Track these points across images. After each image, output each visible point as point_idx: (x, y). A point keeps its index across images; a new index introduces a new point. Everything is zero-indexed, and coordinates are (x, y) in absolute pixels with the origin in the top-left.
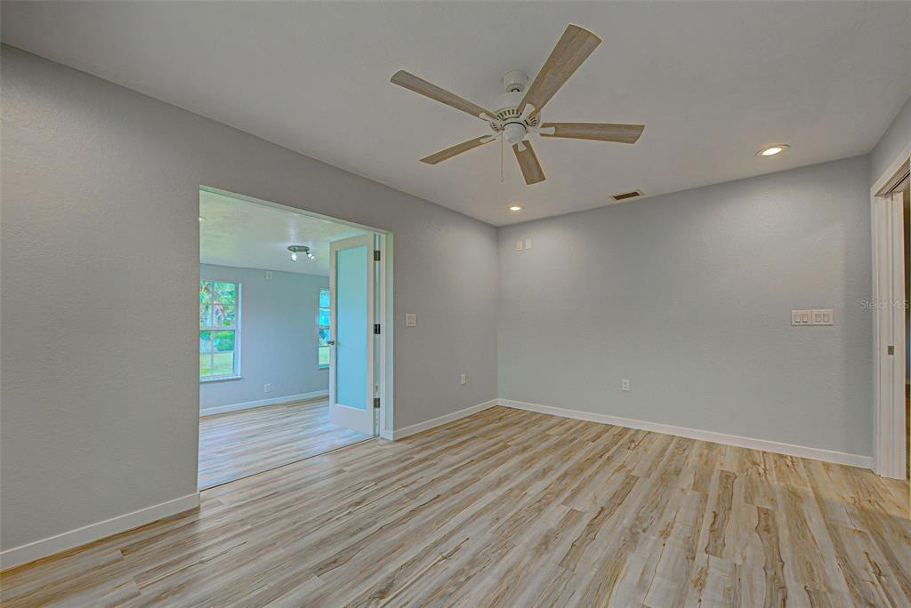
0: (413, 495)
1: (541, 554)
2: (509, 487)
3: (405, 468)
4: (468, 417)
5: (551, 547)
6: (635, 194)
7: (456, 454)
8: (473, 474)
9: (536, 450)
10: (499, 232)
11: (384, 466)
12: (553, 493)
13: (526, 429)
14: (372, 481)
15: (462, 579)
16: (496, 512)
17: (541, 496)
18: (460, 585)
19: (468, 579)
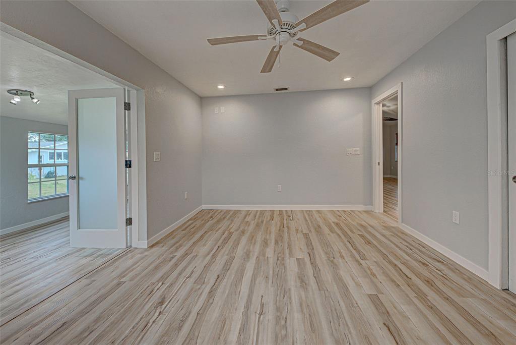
0: (200, 280)
1: (307, 289)
2: (255, 257)
3: (176, 265)
4: (190, 220)
5: (307, 282)
6: (286, 89)
7: (204, 245)
8: (227, 255)
9: (249, 231)
10: (203, 101)
11: (157, 268)
12: (280, 253)
13: (232, 220)
14: (158, 281)
15: (283, 322)
16: (262, 274)
17: (276, 256)
18: (285, 327)
19: (286, 320)
